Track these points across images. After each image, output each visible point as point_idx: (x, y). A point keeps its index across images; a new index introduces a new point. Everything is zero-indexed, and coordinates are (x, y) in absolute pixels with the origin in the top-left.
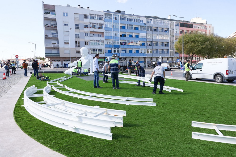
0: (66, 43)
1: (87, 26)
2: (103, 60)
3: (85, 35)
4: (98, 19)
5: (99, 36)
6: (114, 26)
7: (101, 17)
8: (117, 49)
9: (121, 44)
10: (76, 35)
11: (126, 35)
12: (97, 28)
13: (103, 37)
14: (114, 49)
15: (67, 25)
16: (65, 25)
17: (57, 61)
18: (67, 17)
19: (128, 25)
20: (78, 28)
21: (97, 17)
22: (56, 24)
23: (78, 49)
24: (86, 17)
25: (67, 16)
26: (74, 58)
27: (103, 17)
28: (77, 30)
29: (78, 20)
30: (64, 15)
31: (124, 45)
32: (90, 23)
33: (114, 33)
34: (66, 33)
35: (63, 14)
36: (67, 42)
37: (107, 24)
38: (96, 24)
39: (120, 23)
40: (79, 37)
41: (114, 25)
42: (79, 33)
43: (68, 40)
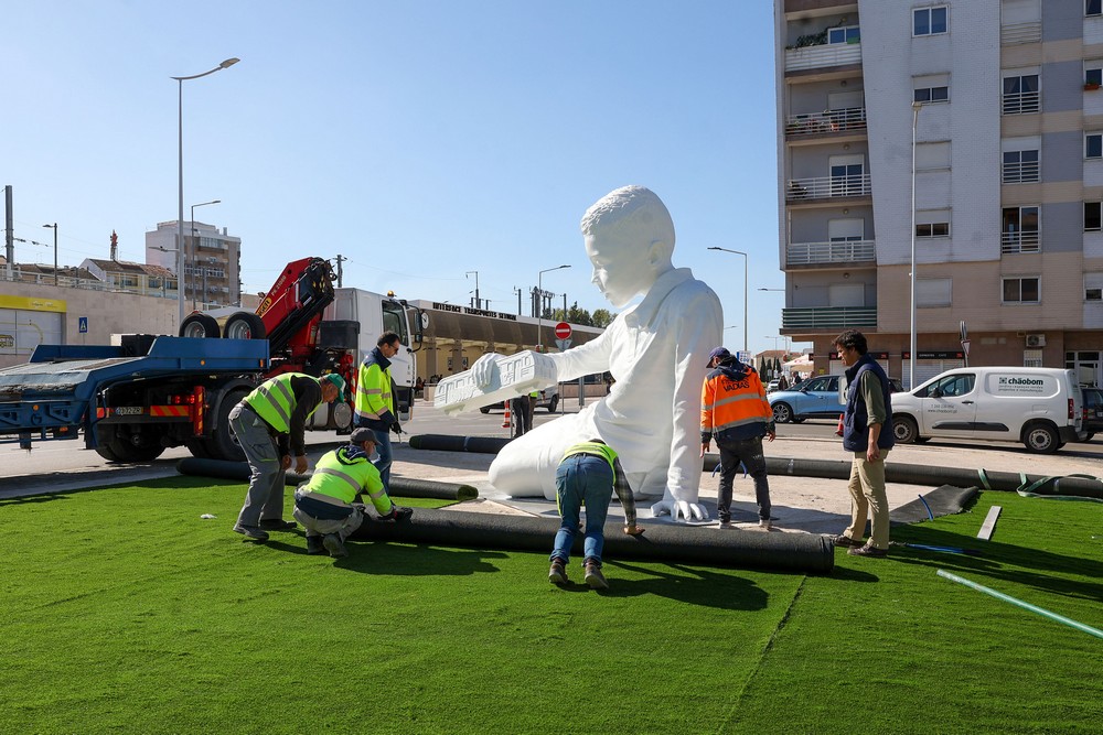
0: (923, 231)
10: (1010, 157)
15: (941, 94)
16: (922, 96)
18: (940, 37)
20: (1031, 106)
22: (862, 105)
23: (1022, 264)
25: (940, 27)
26: (992, 341)
28: (1023, 121)
29: (1034, 42)
30: (921, 29)
35: (909, 22)
36: (933, 220)
40: (1031, 175)
42: (1032, 144)
43: (945, 205)
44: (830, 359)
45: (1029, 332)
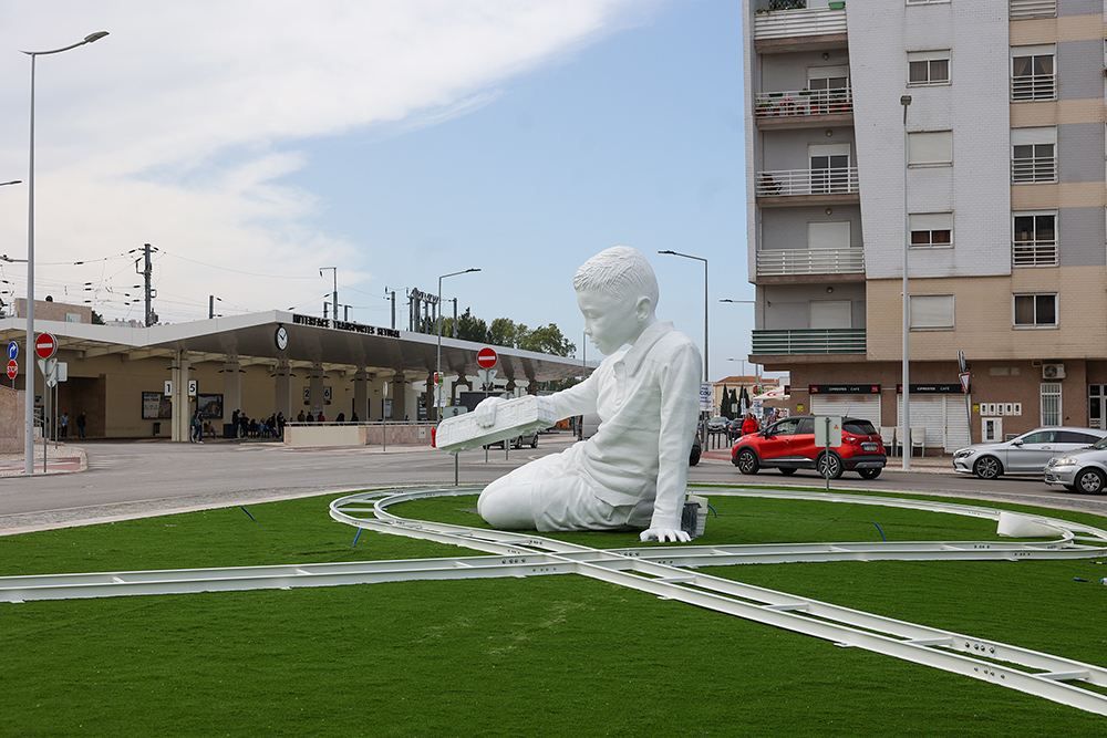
0: (919, 237)
10: (1020, 151)
15: (940, 71)
16: (919, 70)
17: (848, 392)
18: (940, 6)
20: (1045, 90)
23: (1035, 280)
26: (1004, 372)
28: (1035, 111)
29: (1046, 17)
34: (925, 149)
36: (931, 225)
40: (1045, 173)
42: (1047, 137)
43: (945, 208)
44: (811, 392)
45: (1046, 361)
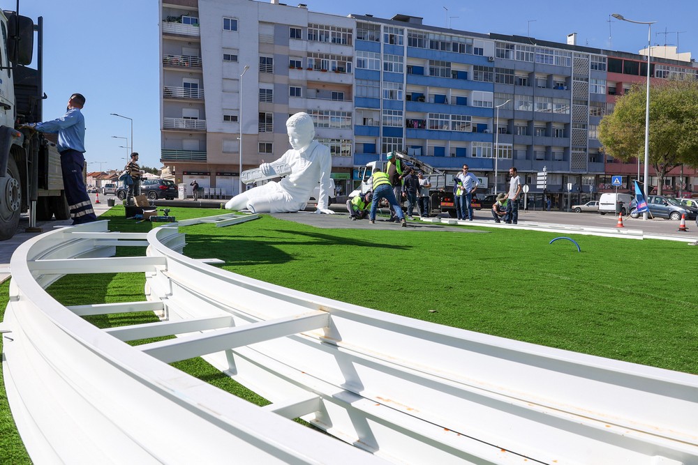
0: (226, 118)
1: (299, 63)
2: (348, 175)
3: (292, 94)
4: (334, 41)
5: (337, 96)
6: (386, 65)
7: (345, 36)
8: (395, 141)
9: (409, 124)
10: (262, 91)
11: (424, 97)
12: (330, 69)
13: (349, 99)
14: (384, 140)
15: (235, 58)
16: (227, 57)
17: (198, 174)
18: (234, 33)
19: (431, 62)
20: (270, 71)
21: (333, 34)
22: (200, 56)
23: (266, 137)
24: (295, 34)
25: (235, 28)
27: (350, 36)
28: (266, 76)
29: (271, 44)
30: (226, 27)
31: (419, 127)
32: (309, 54)
33: (385, 87)
34: (229, 85)
35: (222, 23)
36: (231, 114)
37: (362, 58)
38: (327, 57)
39: (405, 57)
40: (270, 100)
41: (388, 62)
42: (270, 87)
43: (236, 108)
44: (183, 174)
